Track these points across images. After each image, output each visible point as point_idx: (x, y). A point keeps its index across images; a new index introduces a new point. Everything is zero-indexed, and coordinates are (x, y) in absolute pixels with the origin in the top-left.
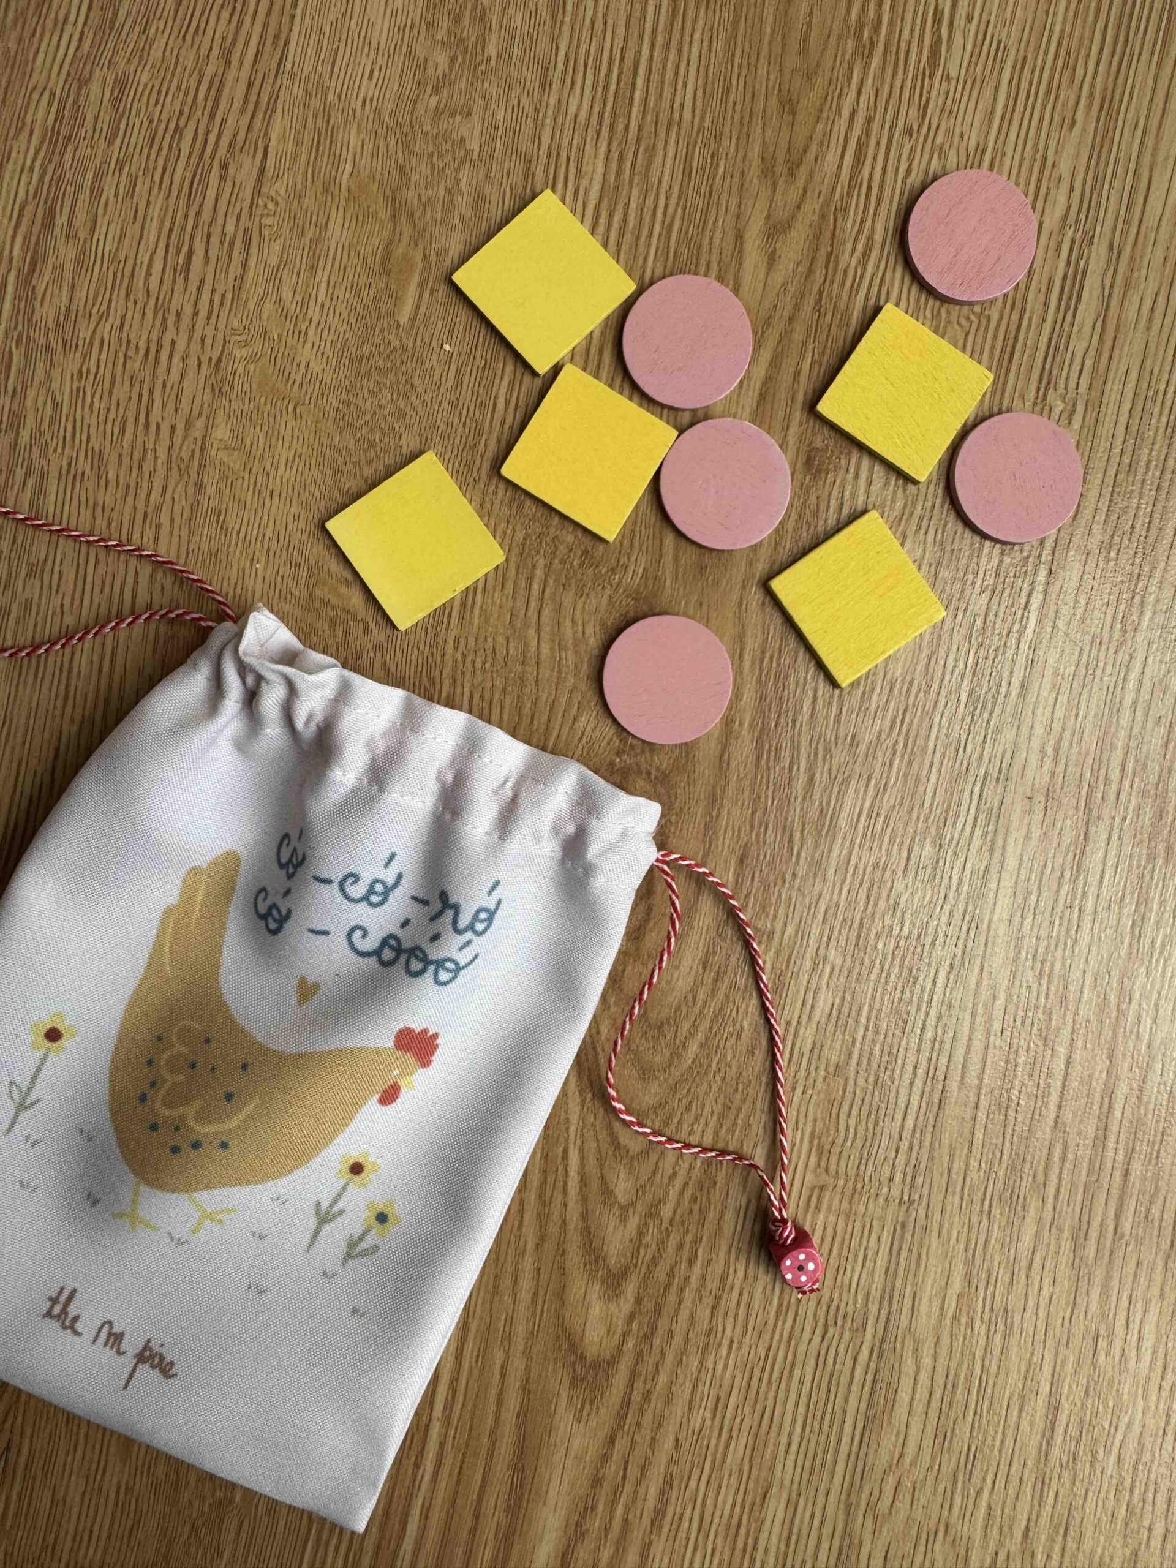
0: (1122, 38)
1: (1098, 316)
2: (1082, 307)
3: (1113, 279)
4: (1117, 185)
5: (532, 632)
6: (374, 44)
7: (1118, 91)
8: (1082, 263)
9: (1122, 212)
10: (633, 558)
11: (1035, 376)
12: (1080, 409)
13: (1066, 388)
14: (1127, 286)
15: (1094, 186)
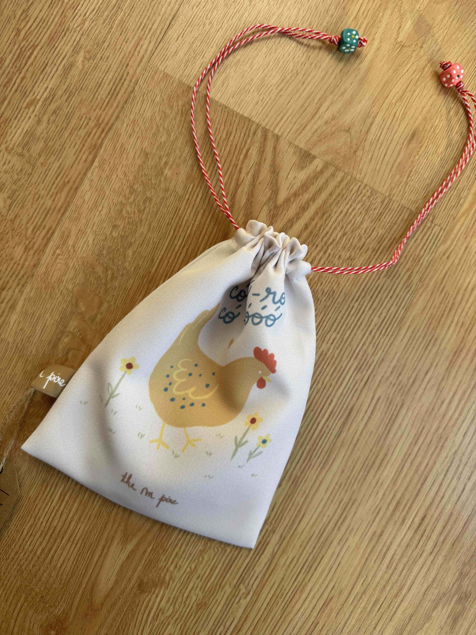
0: (308, 458)
1: (268, 561)
2: (263, 556)
3: (279, 548)
4: (290, 513)
5: (13, 621)
6: (14, 382)
7: (301, 478)
8: (268, 539)
9: (289, 524)
10: (60, 604)
11: (237, 577)
12: (251, 594)
13: (248, 584)
14: (283, 552)
15: (281, 512)
